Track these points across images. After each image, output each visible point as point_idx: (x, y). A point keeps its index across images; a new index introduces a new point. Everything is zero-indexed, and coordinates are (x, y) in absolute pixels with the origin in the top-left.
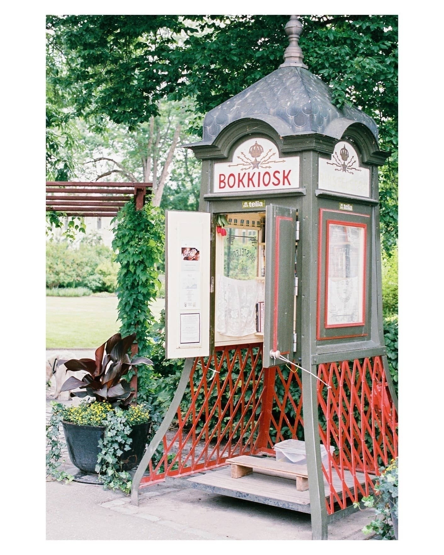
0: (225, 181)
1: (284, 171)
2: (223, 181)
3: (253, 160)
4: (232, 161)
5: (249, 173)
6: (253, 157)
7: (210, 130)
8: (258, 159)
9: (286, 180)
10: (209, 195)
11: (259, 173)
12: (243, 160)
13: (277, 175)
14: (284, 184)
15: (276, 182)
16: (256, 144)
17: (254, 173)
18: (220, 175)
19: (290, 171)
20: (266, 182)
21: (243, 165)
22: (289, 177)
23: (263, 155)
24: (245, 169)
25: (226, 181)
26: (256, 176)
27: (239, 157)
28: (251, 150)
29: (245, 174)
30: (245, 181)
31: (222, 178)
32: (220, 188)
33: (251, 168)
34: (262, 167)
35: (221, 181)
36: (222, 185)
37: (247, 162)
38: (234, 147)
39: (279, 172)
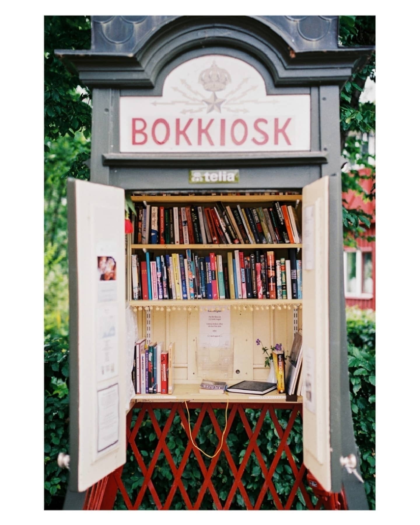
0: (145, 131)
1: (276, 120)
2: (141, 132)
3: (208, 95)
4: (160, 95)
5: (200, 121)
6: (208, 90)
7: (108, 28)
8: (220, 95)
9: (280, 135)
10: (111, 155)
11: (223, 122)
12: (184, 95)
13: (261, 125)
14: (276, 142)
15: (260, 138)
16: (214, 67)
17: (212, 121)
18: (134, 120)
19: (289, 120)
20: (239, 138)
21: (187, 103)
22: (287, 131)
23: (229, 87)
24: (191, 111)
25: (148, 131)
26: (217, 125)
27: (175, 89)
28: (203, 76)
29: (190, 121)
30: (192, 132)
31: (139, 125)
32: (134, 143)
33: (205, 111)
34: (229, 110)
35: (135, 132)
36: (139, 138)
37: (194, 99)
38: (167, 69)
39: (265, 121)
